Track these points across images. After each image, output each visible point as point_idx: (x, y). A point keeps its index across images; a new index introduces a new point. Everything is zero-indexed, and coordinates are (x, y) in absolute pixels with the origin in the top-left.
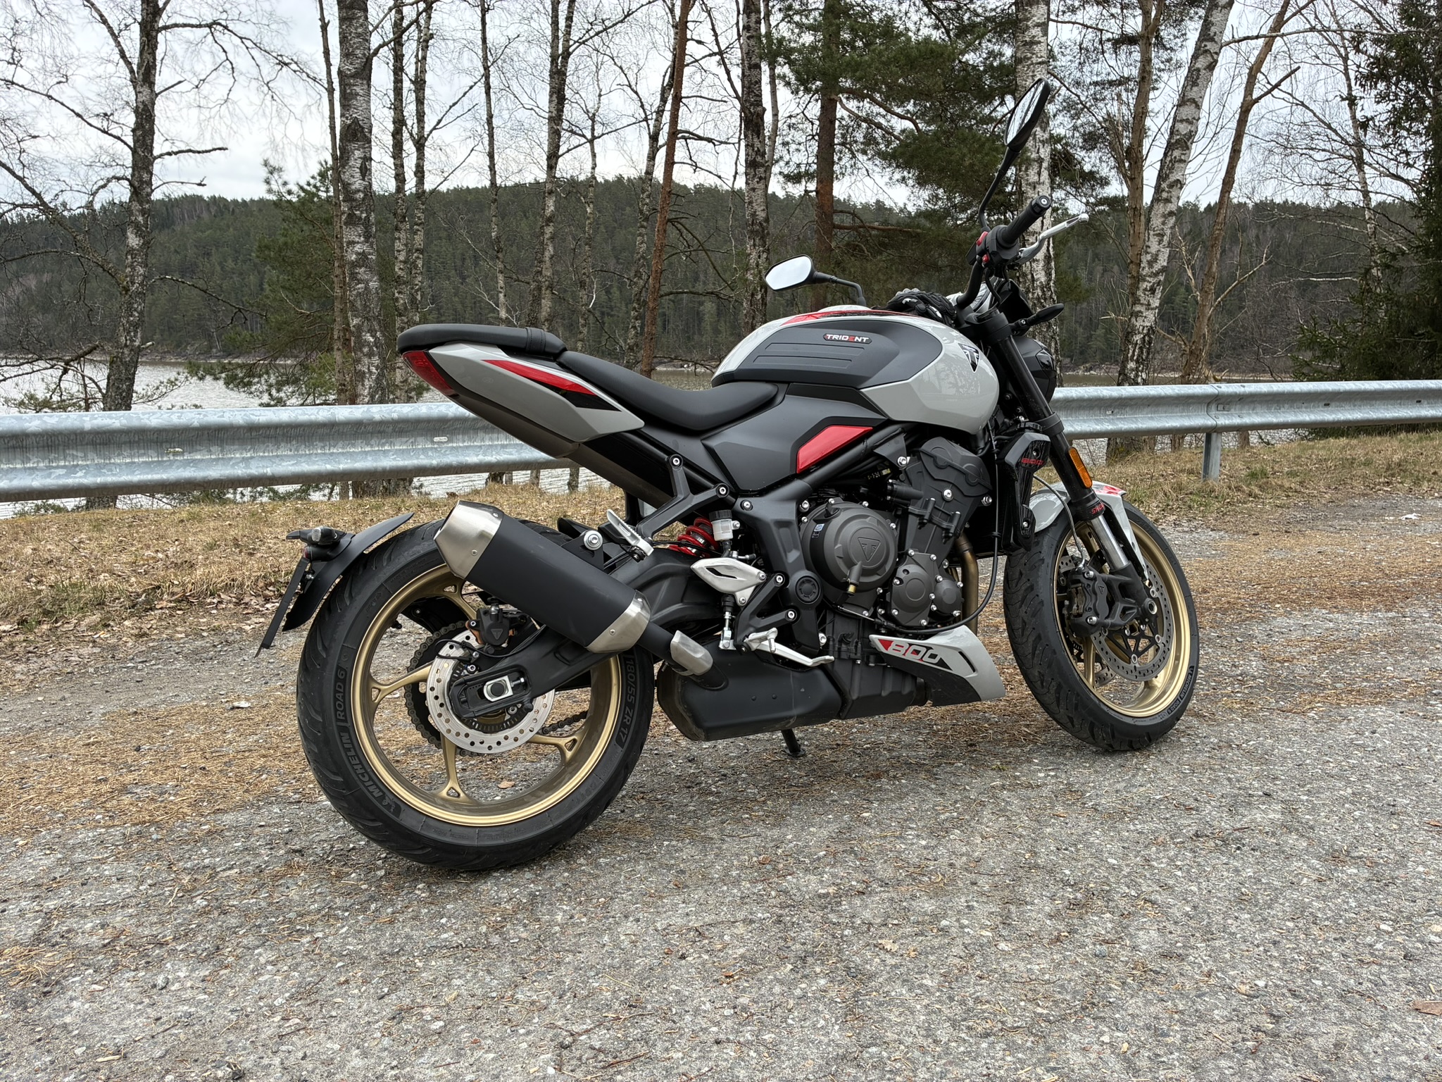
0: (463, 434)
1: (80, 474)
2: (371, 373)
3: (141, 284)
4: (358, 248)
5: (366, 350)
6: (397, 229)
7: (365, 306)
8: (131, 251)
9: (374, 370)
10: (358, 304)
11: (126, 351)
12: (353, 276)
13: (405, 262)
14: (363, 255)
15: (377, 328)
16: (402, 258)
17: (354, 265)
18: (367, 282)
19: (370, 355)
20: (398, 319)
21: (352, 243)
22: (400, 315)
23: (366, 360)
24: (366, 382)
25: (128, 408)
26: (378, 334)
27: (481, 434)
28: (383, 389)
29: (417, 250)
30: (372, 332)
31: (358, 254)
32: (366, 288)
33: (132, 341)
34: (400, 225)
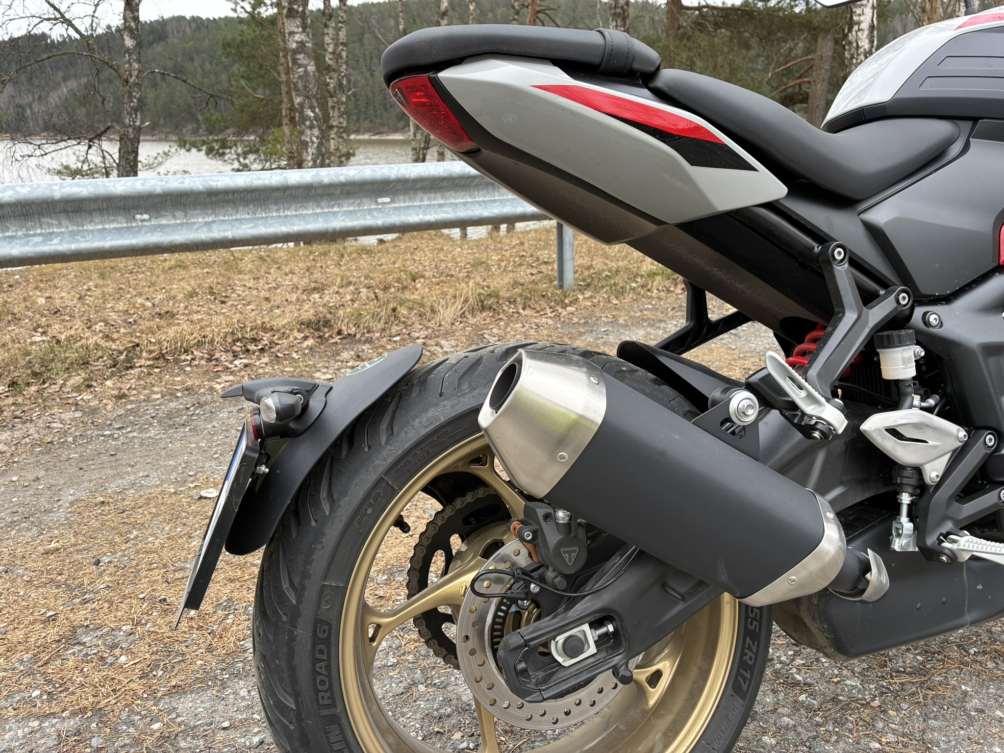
0: (404, 194)
1: (55, 241)
2: (312, 142)
3: (137, 77)
4: (297, 37)
5: (308, 123)
6: (326, 26)
7: (305, 87)
8: (128, 51)
9: (315, 139)
10: (300, 85)
11: (130, 130)
12: (295, 61)
13: (333, 53)
14: (302, 44)
15: (316, 104)
16: (330, 50)
17: (295, 52)
18: (305, 66)
19: (311, 127)
20: (330, 100)
21: (292, 33)
22: (331, 96)
23: (308, 132)
24: (310, 150)
25: (136, 174)
26: (317, 110)
27: (420, 194)
28: (323, 155)
29: (342, 44)
30: (312, 108)
31: (297, 42)
32: (306, 72)
33: (134, 122)
34: (328, 23)
